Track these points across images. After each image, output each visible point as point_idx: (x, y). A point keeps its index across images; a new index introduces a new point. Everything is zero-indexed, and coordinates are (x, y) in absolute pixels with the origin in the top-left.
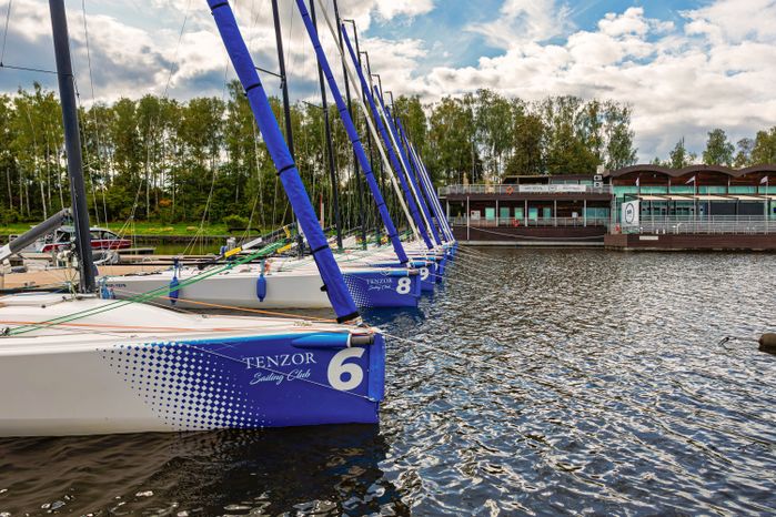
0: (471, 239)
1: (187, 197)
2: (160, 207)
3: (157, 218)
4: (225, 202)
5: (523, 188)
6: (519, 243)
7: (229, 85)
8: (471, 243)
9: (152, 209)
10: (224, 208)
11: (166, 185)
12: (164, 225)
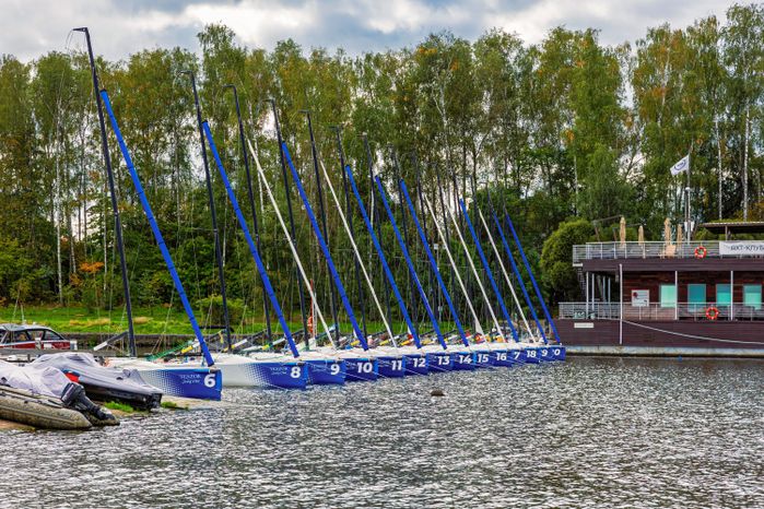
0: (626, 343)
1: (130, 256)
2: (82, 277)
3: (77, 298)
4: (201, 264)
5: (726, 248)
6: (718, 351)
7: (201, 36)
8: (626, 350)
9: (66, 281)
10: (202, 277)
11: (90, 232)
12: (91, 313)
